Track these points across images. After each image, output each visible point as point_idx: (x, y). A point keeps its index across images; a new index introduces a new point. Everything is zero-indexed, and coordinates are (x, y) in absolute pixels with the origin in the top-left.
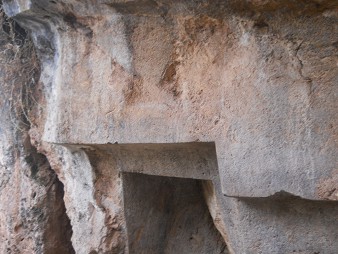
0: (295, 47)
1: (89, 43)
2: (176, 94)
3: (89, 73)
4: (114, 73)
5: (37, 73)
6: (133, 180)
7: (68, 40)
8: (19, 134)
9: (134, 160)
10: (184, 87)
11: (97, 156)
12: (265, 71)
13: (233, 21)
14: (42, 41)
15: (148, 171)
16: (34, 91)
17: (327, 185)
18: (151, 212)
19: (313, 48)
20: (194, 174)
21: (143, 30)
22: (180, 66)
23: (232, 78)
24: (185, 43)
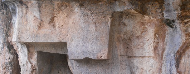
0: (91, 13)
1: (27, 10)
2: (54, 26)
3: (27, 19)
4: (34, 19)
5: (11, 19)
6: (40, 54)
7: (20, 9)
8: (5, 39)
9: (40, 47)
10: (57, 25)
11: (29, 46)
12: (83, 20)
13: (73, 4)
14: (12, 9)
15: (45, 51)
16: (10, 25)
17: (100, 55)
18: (46, 64)
19: (96, 13)
20: (60, 52)
21: (44, 6)
22: (56, 18)
23: (72, 22)
24: (57, 10)
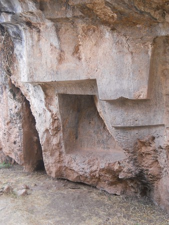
0: (127, 39)
1: (39, 35)
2: (80, 59)
3: (40, 50)
4: (52, 50)
5: (12, 49)
6: (63, 97)
7: (29, 34)
9: (63, 88)
10: (83, 56)
11: (45, 87)
12: (115, 49)
14: (14, 33)
15: (69, 93)
16: (12, 57)
18: (71, 112)
19: (133, 39)
20: (89, 93)
21: (64, 30)
22: (81, 47)
23: (102, 52)
24: (82, 36)
